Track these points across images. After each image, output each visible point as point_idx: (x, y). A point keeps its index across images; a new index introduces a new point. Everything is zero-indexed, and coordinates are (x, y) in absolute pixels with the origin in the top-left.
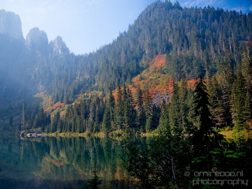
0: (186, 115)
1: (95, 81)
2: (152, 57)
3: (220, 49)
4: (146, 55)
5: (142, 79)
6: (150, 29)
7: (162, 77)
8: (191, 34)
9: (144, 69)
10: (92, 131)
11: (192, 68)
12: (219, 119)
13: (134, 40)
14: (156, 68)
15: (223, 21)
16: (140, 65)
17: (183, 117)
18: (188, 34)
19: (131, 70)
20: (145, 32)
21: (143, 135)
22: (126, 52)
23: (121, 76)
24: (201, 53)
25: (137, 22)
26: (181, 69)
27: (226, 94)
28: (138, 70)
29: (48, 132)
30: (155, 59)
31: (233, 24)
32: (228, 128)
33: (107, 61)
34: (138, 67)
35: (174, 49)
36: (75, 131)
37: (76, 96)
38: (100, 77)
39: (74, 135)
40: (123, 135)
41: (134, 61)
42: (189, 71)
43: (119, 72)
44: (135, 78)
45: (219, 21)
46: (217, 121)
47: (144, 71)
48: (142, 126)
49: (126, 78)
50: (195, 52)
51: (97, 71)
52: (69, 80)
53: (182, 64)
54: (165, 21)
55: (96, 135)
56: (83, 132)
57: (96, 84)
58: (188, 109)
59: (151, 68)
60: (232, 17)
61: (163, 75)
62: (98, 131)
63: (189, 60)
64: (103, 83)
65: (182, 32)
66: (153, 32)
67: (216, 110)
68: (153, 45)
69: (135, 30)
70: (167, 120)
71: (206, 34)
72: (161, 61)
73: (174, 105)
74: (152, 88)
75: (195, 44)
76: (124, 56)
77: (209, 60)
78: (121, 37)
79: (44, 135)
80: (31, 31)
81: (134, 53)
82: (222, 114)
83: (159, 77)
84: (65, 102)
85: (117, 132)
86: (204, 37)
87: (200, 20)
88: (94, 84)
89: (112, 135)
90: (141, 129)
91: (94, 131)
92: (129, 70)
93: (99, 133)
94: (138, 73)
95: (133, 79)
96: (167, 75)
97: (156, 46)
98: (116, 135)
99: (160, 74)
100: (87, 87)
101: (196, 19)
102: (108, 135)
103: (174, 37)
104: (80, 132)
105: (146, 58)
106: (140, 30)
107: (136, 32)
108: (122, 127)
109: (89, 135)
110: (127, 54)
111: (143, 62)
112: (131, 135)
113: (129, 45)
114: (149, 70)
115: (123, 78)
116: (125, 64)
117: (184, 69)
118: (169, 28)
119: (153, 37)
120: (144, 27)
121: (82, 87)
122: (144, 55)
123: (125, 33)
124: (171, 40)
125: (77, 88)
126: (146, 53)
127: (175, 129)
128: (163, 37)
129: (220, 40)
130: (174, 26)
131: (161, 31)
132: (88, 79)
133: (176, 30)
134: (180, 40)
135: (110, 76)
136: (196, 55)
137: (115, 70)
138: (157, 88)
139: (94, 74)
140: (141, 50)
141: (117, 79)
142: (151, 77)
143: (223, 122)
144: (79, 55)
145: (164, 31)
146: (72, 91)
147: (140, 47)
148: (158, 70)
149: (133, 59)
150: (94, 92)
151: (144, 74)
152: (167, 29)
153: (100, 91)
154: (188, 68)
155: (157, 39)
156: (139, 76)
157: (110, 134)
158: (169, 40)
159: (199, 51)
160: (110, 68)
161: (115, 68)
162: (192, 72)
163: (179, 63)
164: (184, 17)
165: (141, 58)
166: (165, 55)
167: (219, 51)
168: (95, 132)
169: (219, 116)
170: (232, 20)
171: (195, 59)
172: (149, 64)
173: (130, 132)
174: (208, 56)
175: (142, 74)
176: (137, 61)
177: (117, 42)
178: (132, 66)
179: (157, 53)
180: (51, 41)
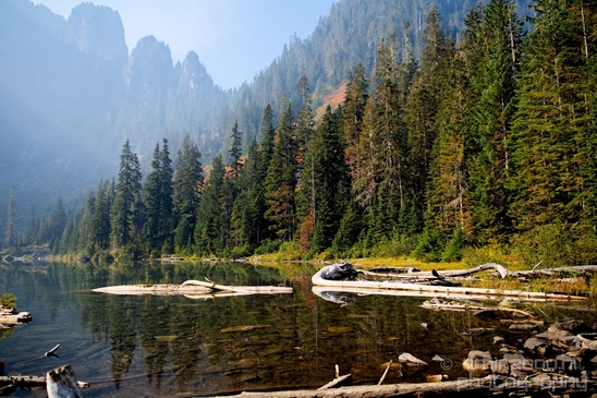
29: (56, 253)
67: (276, 193)
79: (49, 259)
80: (139, 43)
90: (166, 245)
180: (179, 63)
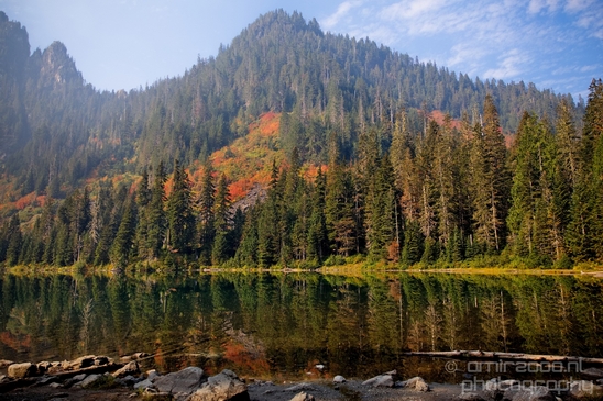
0: (289, 230)
1: (132, 153)
2: (257, 115)
3: (375, 115)
4: (245, 108)
5: (230, 155)
6: (259, 60)
7: (270, 156)
8: (330, 83)
9: (238, 137)
10: (90, 260)
11: (325, 144)
12: (346, 241)
13: (225, 77)
14: (260, 138)
15: (389, 70)
16: (232, 128)
17: (284, 234)
18: (326, 82)
19: (211, 135)
20: (249, 63)
21: (204, 270)
22: (205, 100)
23: (188, 144)
24: (342, 118)
25: (237, 41)
26: (305, 143)
27: (360, 192)
28: (227, 137)
30: (263, 119)
31: (403, 78)
32: (359, 256)
33: (163, 112)
34: (226, 130)
35: (299, 104)
36: (50, 262)
37: (80, 181)
38: (143, 144)
39: (45, 270)
40: (158, 271)
41: (220, 119)
42: (318, 149)
43: (184, 136)
44: (218, 153)
45: (381, 67)
46: (340, 244)
47: (238, 140)
48: (204, 252)
49: (198, 150)
50: (333, 115)
51: (139, 132)
52: (69, 143)
53: (308, 135)
54: (287, 49)
55: (100, 270)
56: (71, 262)
57: (134, 160)
58: (295, 218)
59: (252, 137)
60: (402, 65)
61: (272, 152)
62: (105, 260)
63: (320, 129)
64: (147, 158)
65: (315, 75)
66: (264, 67)
67: (341, 222)
68: (259, 92)
69: (231, 58)
70: (253, 240)
71: (357, 86)
72: (271, 125)
73: (269, 208)
74: (248, 176)
75: (334, 100)
76: (199, 105)
77: (355, 133)
78: (201, 67)
81: (222, 102)
82: (349, 231)
83: (264, 156)
84: (49, 195)
85: (145, 263)
86: (352, 91)
87: (351, 60)
88: (130, 157)
89: (134, 271)
90: (202, 258)
91: (95, 262)
92: (207, 135)
93: (106, 267)
94: (225, 143)
95: (213, 154)
96: (280, 152)
97: (265, 94)
98: (142, 271)
99: (267, 150)
100: (113, 163)
101: (345, 57)
102: (122, 271)
103: (300, 82)
104: (63, 264)
105: (244, 116)
106: (239, 60)
107: (232, 61)
108: (158, 253)
109: (82, 270)
110: (206, 102)
111: (238, 123)
112: (177, 270)
113: (214, 85)
114: (247, 140)
115: (192, 151)
116: (200, 122)
117: (310, 144)
118: (294, 64)
119: (263, 77)
120: (247, 55)
121: (98, 163)
122: (241, 109)
123: (211, 59)
124: (295, 88)
125: (85, 163)
126: (247, 105)
127: (267, 258)
128: (281, 79)
129: (377, 100)
130: (302, 62)
131: (280, 67)
132: (118, 147)
133: (306, 70)
134: (311, 90)
135: (165, 144)
136: (333, 120)
137: (176, 132)
138: (256, 176)
139: (132, 136)
140: (237, 98)
141: (178, 150)
142: (249, 154)
143: (351, 245)
144: (105, 93)
145: (284, 67)
146: (71, 170)
147: (235, 92)
148: (263, 141)
149: (219, 114)
150: (127, 177)
151: (237, 146)
152: (291, 66)
153: (139, 174)
154: (318, 143)
155: (269, 81)
156: (225, 149)
157: (130, 267)
158: (292, 88)
159: (339, 114)
160: (165, 126)
161: (177, 128)
162: (323, 151)
163: (302, 131)
164: (323, 49)
165: (235, 114)
166: (280, 115)
167: (373, 119)
168: (98, 264)
169: (345, 233)
170: (403, 71)
171: (330, 128)
172: (250, 127)
173: (177, 264)
174: (354, 125)
175: (233, 146)
176: (226, 118)
177: (191, 76)
178: (214, 128)
179: (267, 109)
180: (38, 50)
